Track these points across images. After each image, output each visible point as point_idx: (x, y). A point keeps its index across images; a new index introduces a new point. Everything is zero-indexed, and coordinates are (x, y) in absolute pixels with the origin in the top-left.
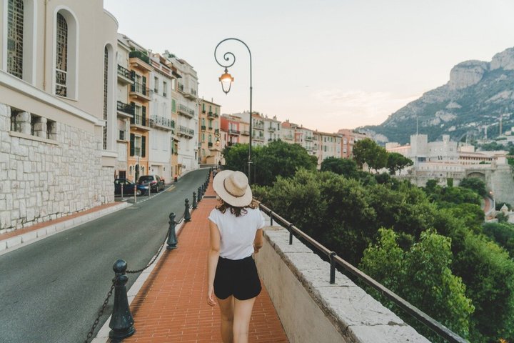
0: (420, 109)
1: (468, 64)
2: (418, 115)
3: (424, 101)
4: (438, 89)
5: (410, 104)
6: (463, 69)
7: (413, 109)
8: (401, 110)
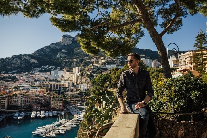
0: (50, 50)
1: (68, 36)
2: (49, 52)
3: (51, 47)
4: (56, 43)
5: (44, 47)
6: (66, 38)
7: (47, 49)
8: (40, 49)
